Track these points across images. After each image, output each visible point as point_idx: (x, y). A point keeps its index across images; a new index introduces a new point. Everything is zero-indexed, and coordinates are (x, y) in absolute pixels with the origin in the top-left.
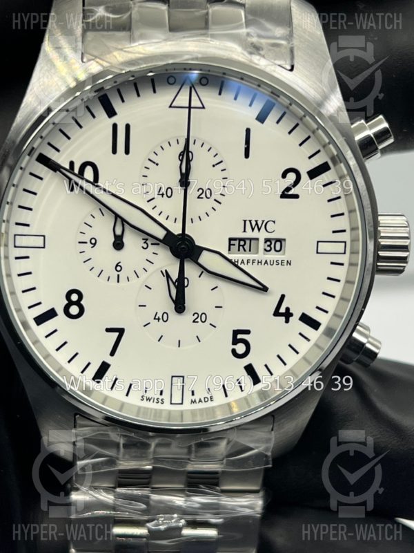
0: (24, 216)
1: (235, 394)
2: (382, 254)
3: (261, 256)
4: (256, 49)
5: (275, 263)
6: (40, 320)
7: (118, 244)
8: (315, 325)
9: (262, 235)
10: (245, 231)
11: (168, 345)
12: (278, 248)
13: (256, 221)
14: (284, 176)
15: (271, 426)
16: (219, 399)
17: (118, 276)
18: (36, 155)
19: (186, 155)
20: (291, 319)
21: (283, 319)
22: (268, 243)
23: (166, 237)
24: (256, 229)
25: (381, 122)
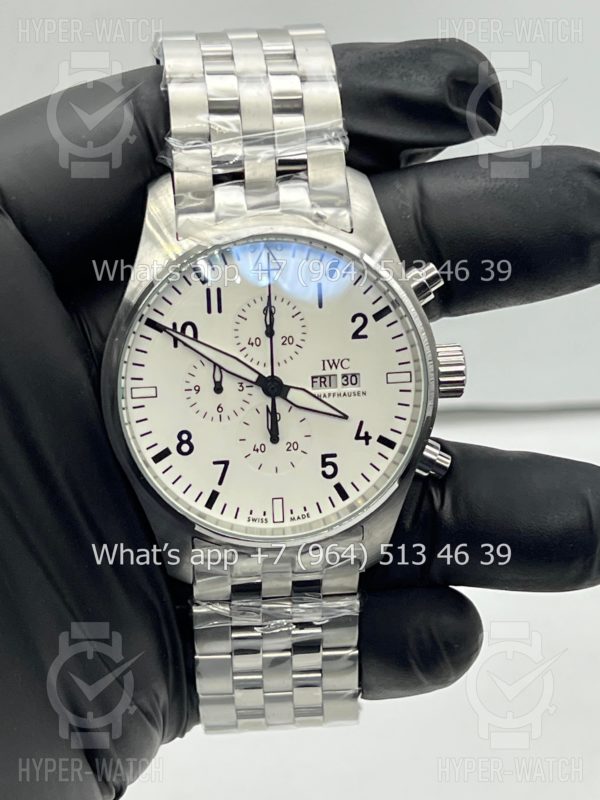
0: (137, 372)
1: (328, 510)
3: (340, 389)
5: (352, 394)
6: (157, 458)
7: (218, 389)
8: (391, 444)
9: (340, 372)
10: (324, 369)
11: (267, 472)
12: (354, 381)
13: (333, 360)
14: (353, 320)
15: (361, 536)
16: (315, 515)
17: (220, 416)
18: (144, 320)
19: (269, 311)
20: (370, 441)
21: (364, 441)
22: (345, 378)
23: (258, 379)
24: (334, 367)
25: (432, 270)
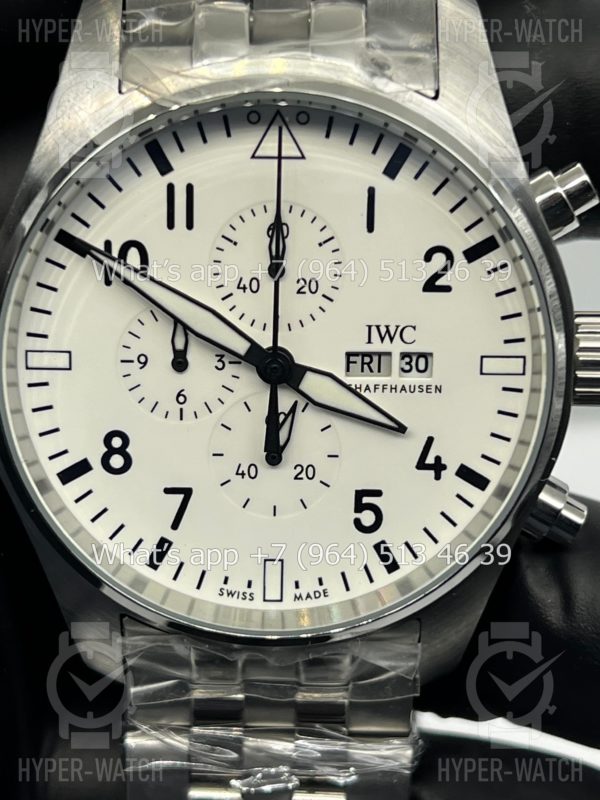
0: (38, 323)
1: (360, 585)
2: (581, 374)
3: (396, 378)
4: (379, 68)
5: (417, 389)
6: (67, 476)
7: (180, 363)
8: (480, 482)
9: (397, 348)
10: (369, 342)
11: (258, 513)
12: (422, 366)
13: (387, 327)
14: (428, 257)
15: (418, 636)
16: (337, 594)
17: (181, 410)
18: (54, 232)
19: (277, 229)
20: (443, 473)
21: (431, 473)
22: (407, 360)
23: (249, 351)
24: (387, 338)
25: (577, 174)
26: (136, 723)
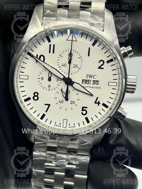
0: (22, 70)
1: (82, 126)
2: (128, 87)
3: (92, 85)
4: (92, 24)
5: (96, 88)
6: (26, 100)
7: (50, 79)
8: (107, 107)
9: (92, 79)
10: (87, 78)
11: (63, 110)
12: (97, 83)
13: (91, 75)
15: (92, 136)
16: (77, 127)
17: (49, 89)
18: (27, 52)
19: (71, 55)
20: (100, 104)
21: (97, 104)
22: (94, 82)
23: (63, 78)
24: (90, 77)
25: (129, 48)
26: (36, 150)
